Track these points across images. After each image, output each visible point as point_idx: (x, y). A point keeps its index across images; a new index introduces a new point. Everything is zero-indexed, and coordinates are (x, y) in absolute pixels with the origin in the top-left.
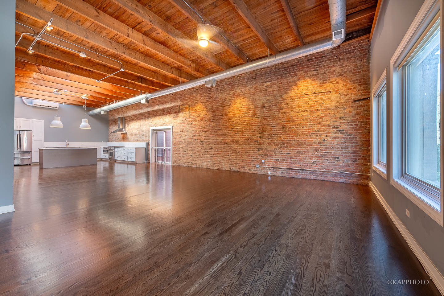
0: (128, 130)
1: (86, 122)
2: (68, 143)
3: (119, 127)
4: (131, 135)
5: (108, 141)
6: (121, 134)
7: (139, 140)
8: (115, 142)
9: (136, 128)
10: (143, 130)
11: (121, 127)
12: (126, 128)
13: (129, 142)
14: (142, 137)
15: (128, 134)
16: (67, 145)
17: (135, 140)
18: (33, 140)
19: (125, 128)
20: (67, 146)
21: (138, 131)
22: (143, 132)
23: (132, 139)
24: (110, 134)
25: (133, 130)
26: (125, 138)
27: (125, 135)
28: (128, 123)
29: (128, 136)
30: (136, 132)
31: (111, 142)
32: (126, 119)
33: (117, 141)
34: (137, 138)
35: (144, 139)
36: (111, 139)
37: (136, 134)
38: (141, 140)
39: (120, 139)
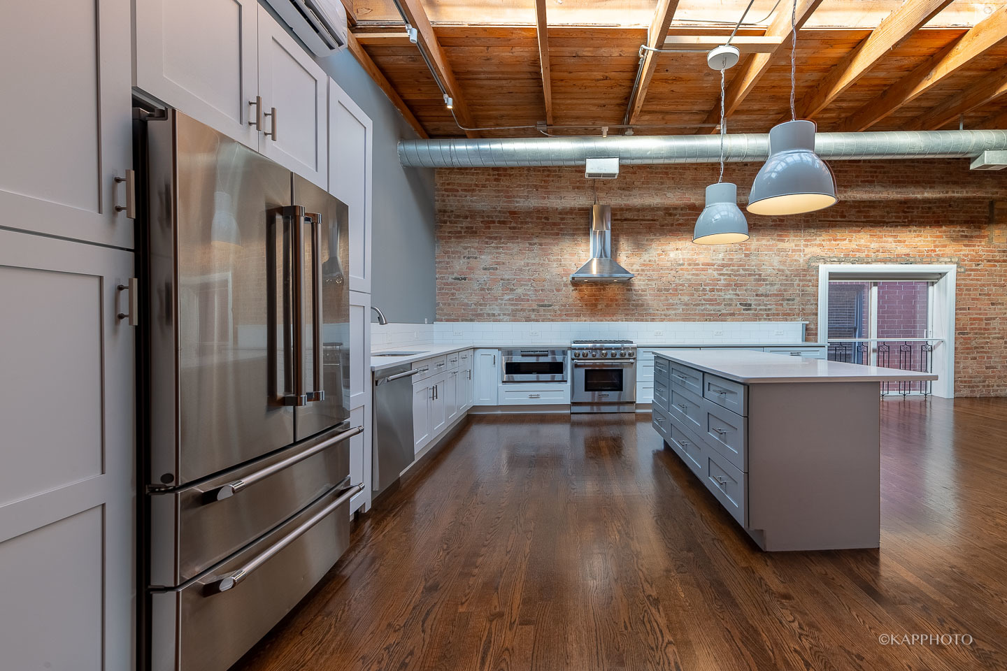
5: (434, 315)
7: (733, 314)
12: (622, 258)
13: (653, 320)
14: (752, 300)
15: (638, 283)
17: (704, 315)
21: (730, 275)
22: (764, 280)
23: (675, 309)
24: (450, 280)
25: (682, 269)
26: (607, 306)
27: (611, 291)
28: (639, 237)
29: (641, 295)
30: (707, 281)
31: (472, 320)
32: (619, 217)
33: (533, 317)
34: (719, 304)
35: (769, 309)
36: (467, 305)
37: (708, 288)
38: (744, 312)
39: (557, 307)
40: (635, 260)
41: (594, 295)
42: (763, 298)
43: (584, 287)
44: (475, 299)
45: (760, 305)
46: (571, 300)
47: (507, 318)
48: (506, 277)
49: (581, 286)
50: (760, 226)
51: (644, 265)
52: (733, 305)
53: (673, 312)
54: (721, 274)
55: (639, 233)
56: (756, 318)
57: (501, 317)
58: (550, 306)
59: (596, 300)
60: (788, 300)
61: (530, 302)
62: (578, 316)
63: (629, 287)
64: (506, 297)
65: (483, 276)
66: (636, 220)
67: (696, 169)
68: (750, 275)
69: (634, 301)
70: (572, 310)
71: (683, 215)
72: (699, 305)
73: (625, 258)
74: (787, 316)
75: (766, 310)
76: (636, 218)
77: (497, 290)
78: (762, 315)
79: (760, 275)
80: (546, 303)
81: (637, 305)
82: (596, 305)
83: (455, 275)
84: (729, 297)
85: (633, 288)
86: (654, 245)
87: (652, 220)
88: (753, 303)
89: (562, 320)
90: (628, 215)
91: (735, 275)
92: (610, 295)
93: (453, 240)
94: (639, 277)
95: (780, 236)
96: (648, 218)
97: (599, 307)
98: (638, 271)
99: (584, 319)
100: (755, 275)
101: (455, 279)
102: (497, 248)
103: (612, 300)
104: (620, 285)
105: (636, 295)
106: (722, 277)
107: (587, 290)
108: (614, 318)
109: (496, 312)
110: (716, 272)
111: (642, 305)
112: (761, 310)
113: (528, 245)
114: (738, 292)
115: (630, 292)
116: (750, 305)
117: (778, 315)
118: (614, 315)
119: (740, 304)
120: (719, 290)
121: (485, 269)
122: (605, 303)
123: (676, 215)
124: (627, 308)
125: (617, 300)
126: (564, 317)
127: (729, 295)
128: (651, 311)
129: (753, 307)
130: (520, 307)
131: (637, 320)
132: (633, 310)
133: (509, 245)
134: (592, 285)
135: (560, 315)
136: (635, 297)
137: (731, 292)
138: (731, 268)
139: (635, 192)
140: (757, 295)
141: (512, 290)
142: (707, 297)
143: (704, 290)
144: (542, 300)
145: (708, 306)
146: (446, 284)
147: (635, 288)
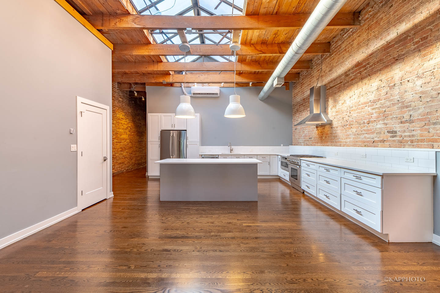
0: (334, 114)
1: (235, 101)
2: (232, 147)
3: (311, 111)
4: (347, 125)
6: (317, 126)
7: (383, 141)
8: (304, 145)
9: (365, 103)
10: (409, 97)
11: (316, 111)
12: (329, 110)
14: (397, 127)
15: (335, 124)
16: (231, 150)
17: (364, 142)
19: (325, 111)
20: (231, 152)
21: (378, 108)
22: (407, 107)
23: (350, 138)
25: (352, 110)
26: (326, 137)
27: (327, 129)
28: (335, 95)
29: (336, 130)
30: (366, 116)
31: (297, 145)
32: (328, 88)
33: (308, 144)
34: (373, 133)
35: (413, 136)
36: (296, 139)
37: (366, 122)
38: (391, 139)
39: (313, 139)
40: (334, 110)
41: (322, 132)
42: (408, 124)
43: (319, 128)
44: (298, 136)
45: (404, 131)
46: (316, 135)
47: (303, 144)
48: (303, 127)
50: (403, 55)
51: (337, 112)
52: (382, 133)
53: (349, 140)
54: (373, 109)
55: (335, 93)
56: (401, 144)
58: (311, 138)
59: (322, 134)
61: (307, 137)
63: (332, 126)
64: (303, 135)
65: (299, 127)
66: (334, 86)
67: (359, 36)
68: (394, 104)
69: (334, 134)
70: (316, 140)
71: (353, 73)
72: (361, 134)
75: (410, 136)
76: (334, 85)
77: (302, 133)
78: (407, 141)
79: (403, 102)
81: (335, 137)
82: (322, 137)
84: (379, 126)
86: (341, 98)
87: (340, 83)
88: (397, 129)
89: (315, 145)
90: (332, 85)
91: (383, 108)
92: (326, 132)
94: (335, 120)
95: (425, 55)
96: (339, 82)
99: (319, 144)
100: (398, 104)
101: (295, 129)
104: (329, 126)
105: (334, 130)
106: (374, 111)
107: (320, 130)
109: (301, 142)
110: (370, 108)
111: (337, 136)
112: (405, 136)
114: (386, 122)
115: (332, 129)
116: (396, 132)
118: (327, 142)
119: (388, 132)
120: (372, 122)
123: (350, 75)
124: (331, 138)
125: (328, 134)
127: (380, 125)
128: (340, 140)
129: (398, 134)
130: (305, 139)
131: (335, 146)
132: (334, 139)
134: (321, 127)
135: (314, 143)
136: (334, 132)
137: (381, 122)
138: (380, 102)
139: (334, 70)
140: (401, 123)
141: (304, 132)
142: (365, 128)
143: (364, 123)
144: (309, 136)
145: (366, 135)
146: (294, 131)
147: (334, 126)
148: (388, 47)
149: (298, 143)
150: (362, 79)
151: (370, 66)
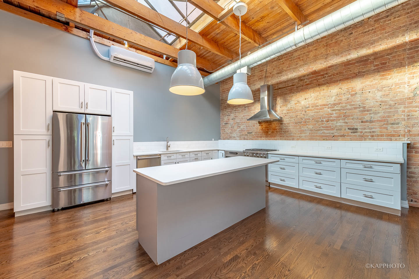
0: (285, 112)
2: (169, 143)
5: (219, 137)
6: (260, 123)
7: (343, 136)
9: (324, 105)
10: (370, 103)
13: (293, 140)
14: (358, 125)
15: (286, 120)
16: (168, 147)
17: (322, 136)
18: (113, 138)
20: (167, 149)
21: (339, 110)
22: (368, 111)
23: (305, 133)
24: (224, 124)
25: (308, 110)
27: (274, 125)
28: (286, 96)
29: (287, 126)
30: (324, 116)
31: (229, 139)
32: (277, 88)
33: (246, 138)
34: (333, 129)
35: (373, 132)
36: (227, 133)
37: (324, 120)
38: (352, 134)
39: (254, 134)
40: (285, 108)
41: (267, 127)
42: (368, 123)
43: (263, 124)
44: (230, 131)
45: (365, 129)
46: (258, 130)
47: (238, 138)
48: (238, 122)
49: (262, 123)
50: (364, 72)
51: (288, 110)
52: (343, 129)
53: (304, 135)
54: (333, 110)
55: (286, 94)
56: (362, 138)
57: (237, 138)
58: (251, 133)
59: (268, 129)
60: (393, 124)
61: (245, 132)
62: (261, 137)
63: (282, 123)
64: (238, 130)
65: (231, 122)
66: (285, 87)
67: (316, 50)
68: (355, 108)
69: (284, 129)
70: (259, 135)
71: (308, 79)
72: (319, 130)
73: (279, 108)
74: (390, 137)
75: (370, 132)
76: (284, 86)
77: (236, 128)
78: (368, 136)
79: (364, 107)
80: (250, 132)
81: (285, 132)
82: (267, 132)
83: (225, 123)
84: (339, 124)
85: (283, 123)
86: (293, 99)
87: (292, 86)
88: (359, 127)
89: (256, 139)
90: (281, 86)
91: (344, 110)
92: (273, 127)
93: (224, 109)
94: (286, 117)
95: (383, 75)
96: (290, 85)
97: (269, 133)
98: (285, 114)
99: (263, 138)
100: (359, 108)
101: (225, 124)
102: (235, 110)
103: (274, 129)
104: (278, 122)
105: (285, 126)
106: (334, 112)
107: (264, 125)
108: (275, 138)
109: (235, 136)
110: (330, 109)
111: (288, 131)
112: (366, 132)
113: (244, 108)
114: (346, 121)
115: (282, 125)
116: (357, 129)
117: (382, 136)
118: (275, 136)
119: (348, 129)
120: (332, 121)
121: (232, 119)
122: (271, 131)
123: (304, 80)
124: (281, 133)
125: (276, 129)
126: (256, 138)
127: (340, 123)
128: (292, 135)
129: (359, 130)
130: (242, 134)
131: (285, 140)
132: (284, 134)
133: (239, 109)
134: (266, 123)
135: (255, 137)
136: (284, 128)
137: (341, 121)
138: (341, 105)
139: (284, 73)
140: (362, 122)
141: (240, 127)
142: (324, 125)
143: (322, 121)
144: (249, 131)
145: (325, 131)
146: (223, 126)
147: (284, 123)
148: (348, 64)
149: (231, 137)
150: (319, 85)
151: (329, 76)
